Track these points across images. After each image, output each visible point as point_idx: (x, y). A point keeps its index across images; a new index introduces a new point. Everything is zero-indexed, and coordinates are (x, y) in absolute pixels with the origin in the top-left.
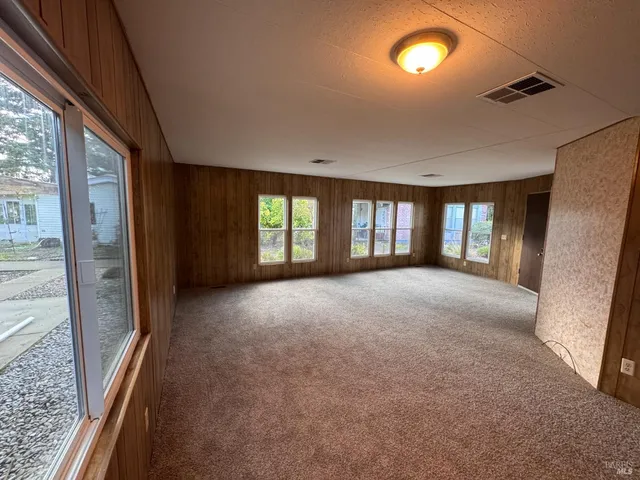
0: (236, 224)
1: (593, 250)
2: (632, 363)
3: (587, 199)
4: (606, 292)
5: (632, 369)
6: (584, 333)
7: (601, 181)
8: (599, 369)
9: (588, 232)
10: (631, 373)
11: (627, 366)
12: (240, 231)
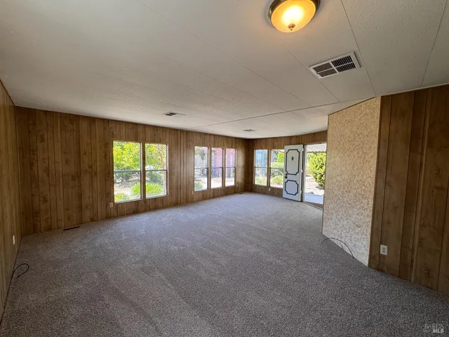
0: (90, 167)
1: (357, 178)
2: (386, 247)
3: (351, 146)
4: (368, 204)
5: (386, 251)
6: (357, 231)
7: (359, 135)
8: (368, 254)
9: (353, 167)
10: (386, 254)
11: (384, 250)
12: (96, 174)
